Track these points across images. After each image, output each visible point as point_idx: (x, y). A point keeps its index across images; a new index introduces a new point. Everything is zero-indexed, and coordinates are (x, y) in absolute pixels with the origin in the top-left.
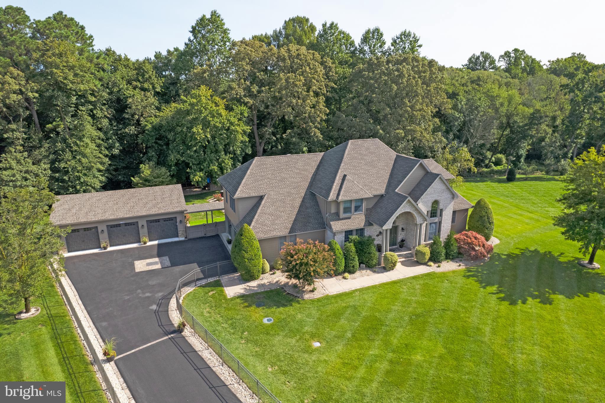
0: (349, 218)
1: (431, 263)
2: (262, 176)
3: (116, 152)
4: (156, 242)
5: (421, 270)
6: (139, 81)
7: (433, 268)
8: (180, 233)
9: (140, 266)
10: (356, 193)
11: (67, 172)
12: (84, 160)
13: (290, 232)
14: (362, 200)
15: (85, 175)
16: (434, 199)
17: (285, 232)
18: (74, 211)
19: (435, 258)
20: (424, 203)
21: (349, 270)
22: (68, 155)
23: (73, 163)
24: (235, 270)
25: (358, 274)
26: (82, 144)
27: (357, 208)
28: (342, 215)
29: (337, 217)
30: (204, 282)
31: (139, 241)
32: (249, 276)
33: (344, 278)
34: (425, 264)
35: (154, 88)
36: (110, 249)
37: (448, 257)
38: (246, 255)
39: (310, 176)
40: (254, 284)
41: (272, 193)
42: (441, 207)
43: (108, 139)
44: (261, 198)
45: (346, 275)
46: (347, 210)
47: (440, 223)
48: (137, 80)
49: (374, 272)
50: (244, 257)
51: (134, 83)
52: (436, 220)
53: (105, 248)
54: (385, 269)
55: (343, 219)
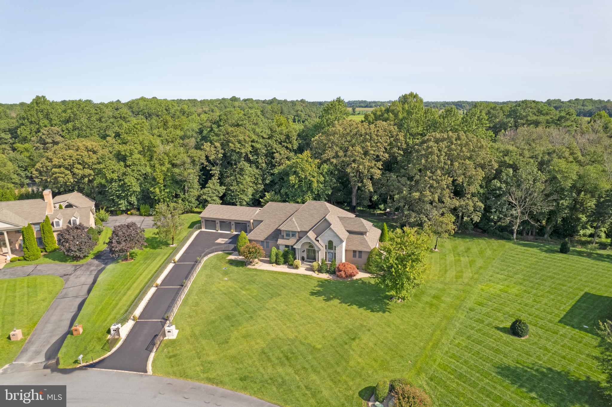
0: (289, 239)
1: (316, 272)
2: (267, 211)
3: (267, 182)
5: (309, 273)
6: (287, 142)
7: (315, 275)
8: (248, 231)
9: (220, 241)
10: (292, 228)
11: (233, 192)
12: (241, 186)
13: (265, 240)
14: (295, 232)
15: (241, 194)
16: (329, 240)
17: (262, 239)
18: (211, 212)
19: (320, 271)
21: (277, 263)
22: (235, 183)
23: (236, 187)
24: (236, 251)
25: (282, 266)
26: (242, 178)
27: (293, 235)
28: (285, 237)
29: (283, 238)
30: (227, 252)
31: (231, 231)
33: (272, 265)
34: (314, 271)
36: (219, 231)
37: (327, 272)
38: (239, 244)
40: (241, 257)
41: (268, 220)
42: (334, 245)
43: (264, 175)
44: (262, 221)
45: (275, 264)
46: (288, 235)
47: (335, 253)
48: (285, 142)
49: (288, 267)
51: (283, 144)
52: (332, 251)
53: (217, 231)
54: (293, 268)
55: (285, 239)
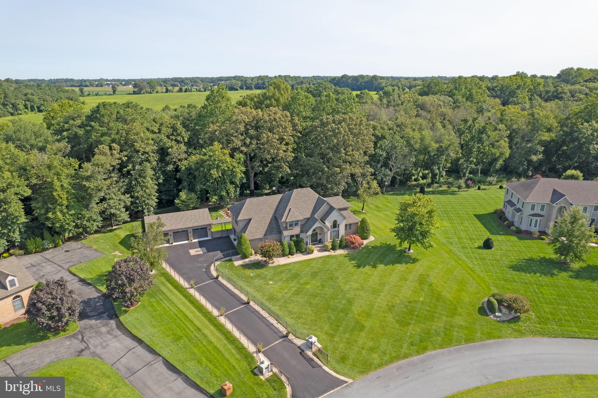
0: (292, 229)
1: (331, 251)
2: (251, 208)
3: (161, 181)
4: (197, 240)
5: (326, 253)
6: (174, 135)
7: (332, 253)
8: (209, 235)
9: (193, 252)
10: (295, 217)
12: (147, 191)
13: (264, 236)
14: (298, 221)
16: (334, 220)
17: (261, 236)
19: (334, 248)
20: (329, 222)
21: (291, 253)
23: (141, 192)
24: (238, 254)
25: (295, 255)
26: (146, 181)
27: (296, 224)
28: (289, 228)
29: (286, 229)
30: (224, 259)
31: (188, 240)
32: (245, 257)
33: (288, 257)
34: (329, 251)
35: (184, 140)
36: (174, 244)
37: (341, 247)
38: (243, 247)
39: (275, 207)
40: (247, 260)
41: (256, 217)
42: (338, 223)
44: (250, 220)
45: (289, 256)
46: (291, 225)
47: (338, 231)
48: (173, 135)
49: (303, 255)
50: (242, 248)
51: (171, 137)
52: (336, 229)
53: (172, 244)
54: (308, 253)
55: (289, 230)
